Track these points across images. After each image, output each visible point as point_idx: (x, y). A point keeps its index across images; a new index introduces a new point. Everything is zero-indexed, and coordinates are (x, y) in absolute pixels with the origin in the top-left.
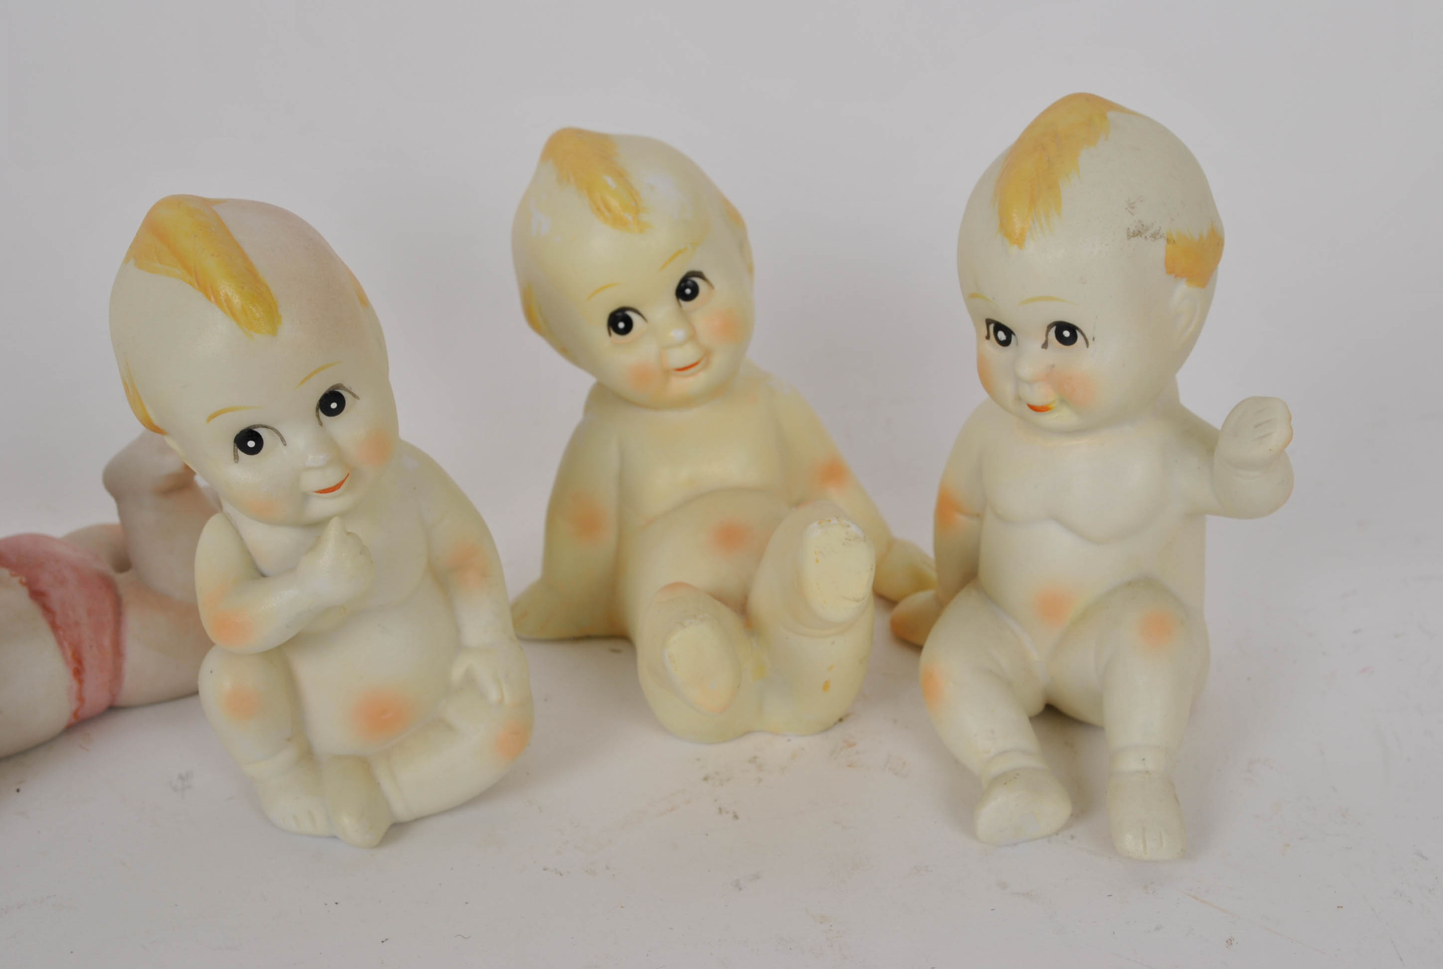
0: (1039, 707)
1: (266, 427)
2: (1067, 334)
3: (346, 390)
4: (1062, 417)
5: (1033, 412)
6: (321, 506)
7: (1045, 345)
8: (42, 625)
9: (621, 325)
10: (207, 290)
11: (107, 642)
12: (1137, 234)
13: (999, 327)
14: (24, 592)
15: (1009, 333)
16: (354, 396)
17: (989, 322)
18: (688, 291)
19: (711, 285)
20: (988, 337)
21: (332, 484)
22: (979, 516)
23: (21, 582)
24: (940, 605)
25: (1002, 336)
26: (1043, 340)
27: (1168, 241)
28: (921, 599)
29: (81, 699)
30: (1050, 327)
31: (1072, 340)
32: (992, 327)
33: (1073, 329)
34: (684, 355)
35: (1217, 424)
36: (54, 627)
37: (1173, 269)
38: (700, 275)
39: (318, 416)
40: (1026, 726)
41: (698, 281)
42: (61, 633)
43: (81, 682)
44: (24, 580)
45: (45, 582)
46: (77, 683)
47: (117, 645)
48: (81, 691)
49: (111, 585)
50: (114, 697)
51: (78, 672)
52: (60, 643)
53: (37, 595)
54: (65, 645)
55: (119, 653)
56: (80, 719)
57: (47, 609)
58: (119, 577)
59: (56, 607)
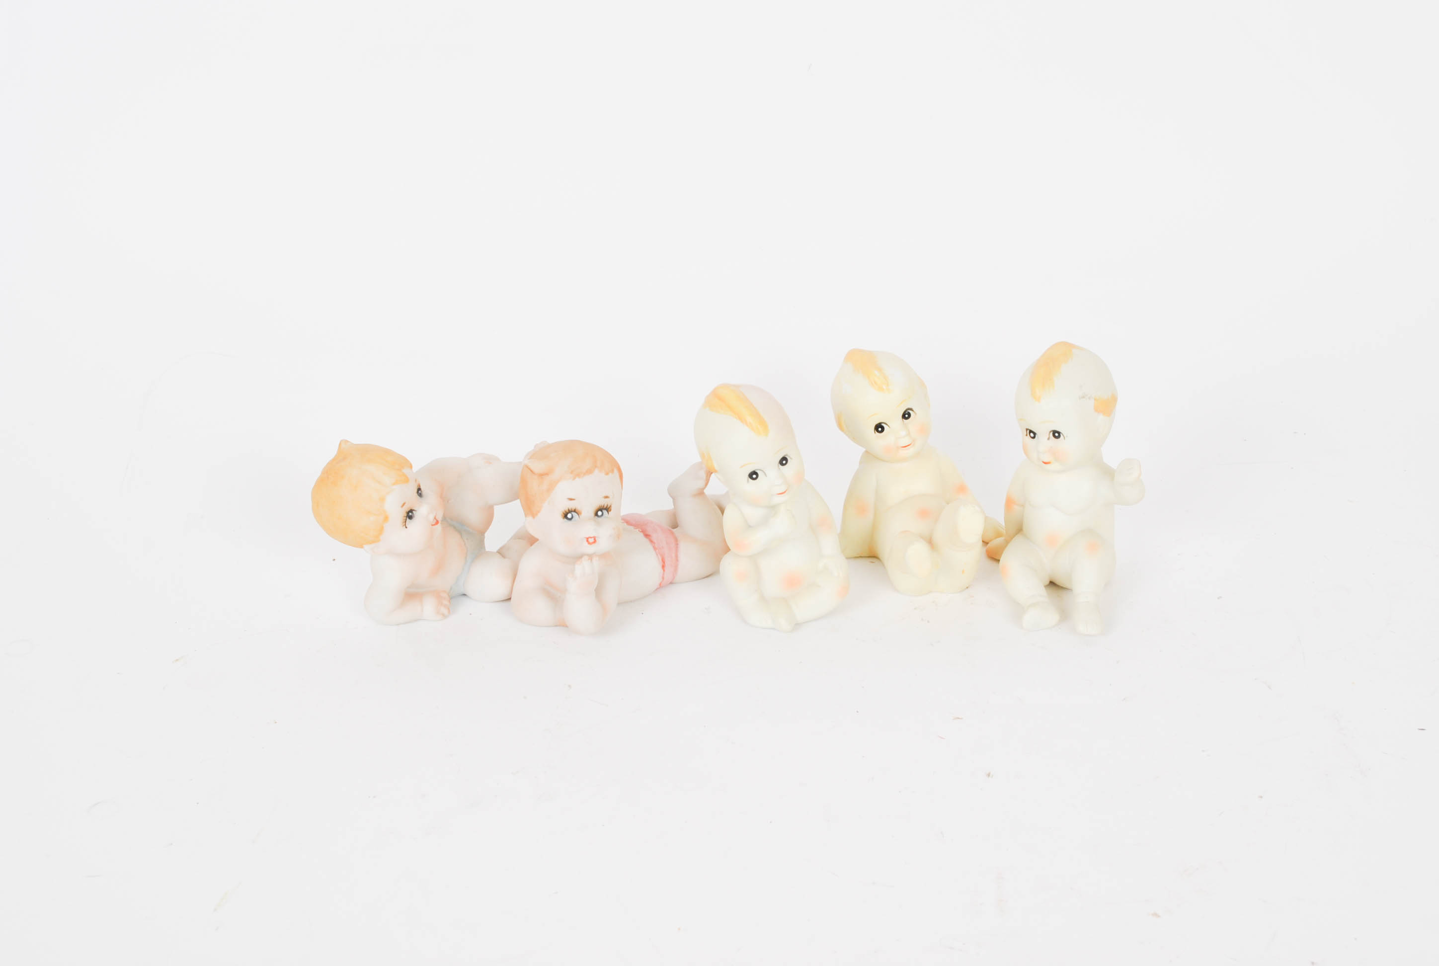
0: (1048, 583)
1: (759, 470)
2: (1057, 435)
3: (789, 457)
4: (1054, 466)
5: (1044, 465)
6: (778, 500)
7: (1049, 439)
8: (650, 547)
9: (880, 429)
10: (741, 419)
11: (674, 555)
12: (1083, 397)
13: (1031, 431)
14: (642, 534)
15: (1035, 434)
16: (791, 458)
17: (1027, 430)
18: (907, 416)
19: (916, 414)
20: (1027, 435)
21: (783, 491)
22: (1023, 506)
23: (639, 531)
24: (1007, 542)
25: (1032, 435)
26: (1048, 437)
27: (1095, 399)
28: (1000, 540)
29: (663, 578)
30: (1050, 432)
31: (1059, 437)
32: (1028, 431)
33: (1059, 433)
34: (905, 442)
35: (1115, 468)
36: (655, 548)
37: (1097, 410)
38: (911, 409)
39: (778, 466)
40: (1044, 588)
41: (910, 412)
42: (657, 551)
43: (664, 571)
44: (640, 530)
45: (649, 531)
46: (662, 571)
47: (677, 556)
48: (663, 574)
49: (672, 533)
50: (674, 578)
51: (663, 567)
52: (657, 555)
53: (647, 536)
54: (659, 555)
55: (677, 560)
56: (661, 586)
57: (651, 541)
58: (674, 530)
59: (655, 541)
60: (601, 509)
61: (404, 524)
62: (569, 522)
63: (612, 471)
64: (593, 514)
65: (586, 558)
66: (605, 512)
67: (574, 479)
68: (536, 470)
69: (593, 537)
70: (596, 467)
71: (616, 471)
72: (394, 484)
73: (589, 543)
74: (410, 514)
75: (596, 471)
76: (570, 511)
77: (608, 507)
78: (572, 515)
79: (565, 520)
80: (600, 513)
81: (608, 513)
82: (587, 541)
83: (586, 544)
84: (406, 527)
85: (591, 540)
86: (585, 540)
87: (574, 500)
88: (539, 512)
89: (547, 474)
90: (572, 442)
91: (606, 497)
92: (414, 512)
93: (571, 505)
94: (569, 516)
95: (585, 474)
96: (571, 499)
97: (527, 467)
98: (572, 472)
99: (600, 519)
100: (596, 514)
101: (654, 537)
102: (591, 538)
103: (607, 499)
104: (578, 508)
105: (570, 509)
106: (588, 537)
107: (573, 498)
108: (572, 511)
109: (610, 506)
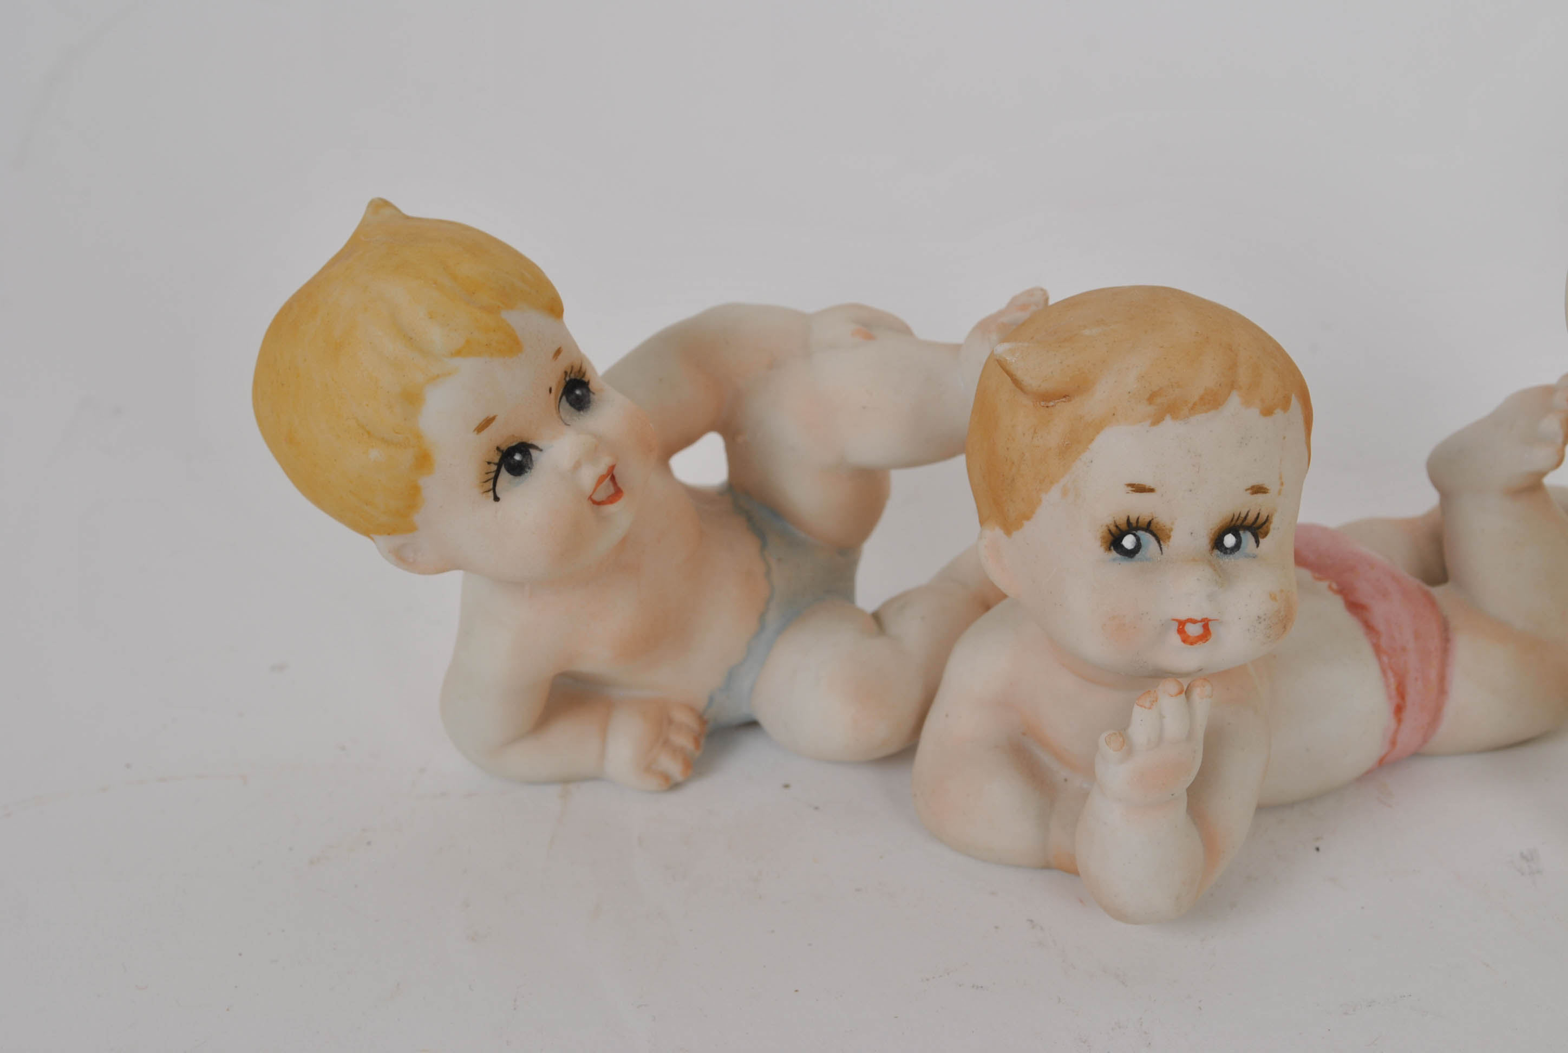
8: (1363, 644)
11: (1433, 674)
14: (1339, 601)
23: (1330, 587)
29: (1393, 743)
36: (1378, 650)
42: (1384, 659)
43: (1399, 721)
44: (1334, 586)
45: (1364, 592)
46: (1392, 723)
47: (1442, 679)
48: (1396, 732)
49: (1432, 603)
50: (1425, 740)
51: (1399, 710)
52: (1384, 672)
53: (1356, 607)
54: (1390, 674)
55: (1442, 691)
56: (1384, 764)
57: (1369, 627)
58: (1437, 592)
59: (1381, 626)
60: (1235, 526)
61: (490, 484)
62: (1127, 565)
63: (1286, 405)
64: (1204, 542)
65: (1171, 686)
66: (1247, 538)
67: (1157, 420)
68: (1032, 380)
69: (1202, 620)
70: (1232, 386)
71: (1295, 403)
72: (458, 353)
73: (1186, 639)
74: (518, 457)
75: (1235, 401)
76: (1131, 527)
77: (1261, 520)
78: (1138, 539)
79: (1114, 554)
80: (1229, 540)
81: (1257, 542)
82: (1181, 631)
83: (1175, 639)
84: (496, 499)
85: (1194, 630)
86: (1175, 626)
87: (1151, 490)
88: (1027, 516)
89: (1065, 396)
90: (1154, 291)
91: (1258, 490)
92: (534, 453)
93: (1140, 507)
94: (1128, 542)
95: (1193, 409)
96: (1140, 489)
97: (1002, 365)
98: (1151, 399)
99: (1229, 561)
100: (1218, 543)
101: (1380, 611)
102: (1193, 621)
103: (1260, 497)
104: (1162, 518)
105: (1133, 521)
106: (1183, 617)
107: (1147, 481)
108: (1138, 528)
109: (1268, 520)
